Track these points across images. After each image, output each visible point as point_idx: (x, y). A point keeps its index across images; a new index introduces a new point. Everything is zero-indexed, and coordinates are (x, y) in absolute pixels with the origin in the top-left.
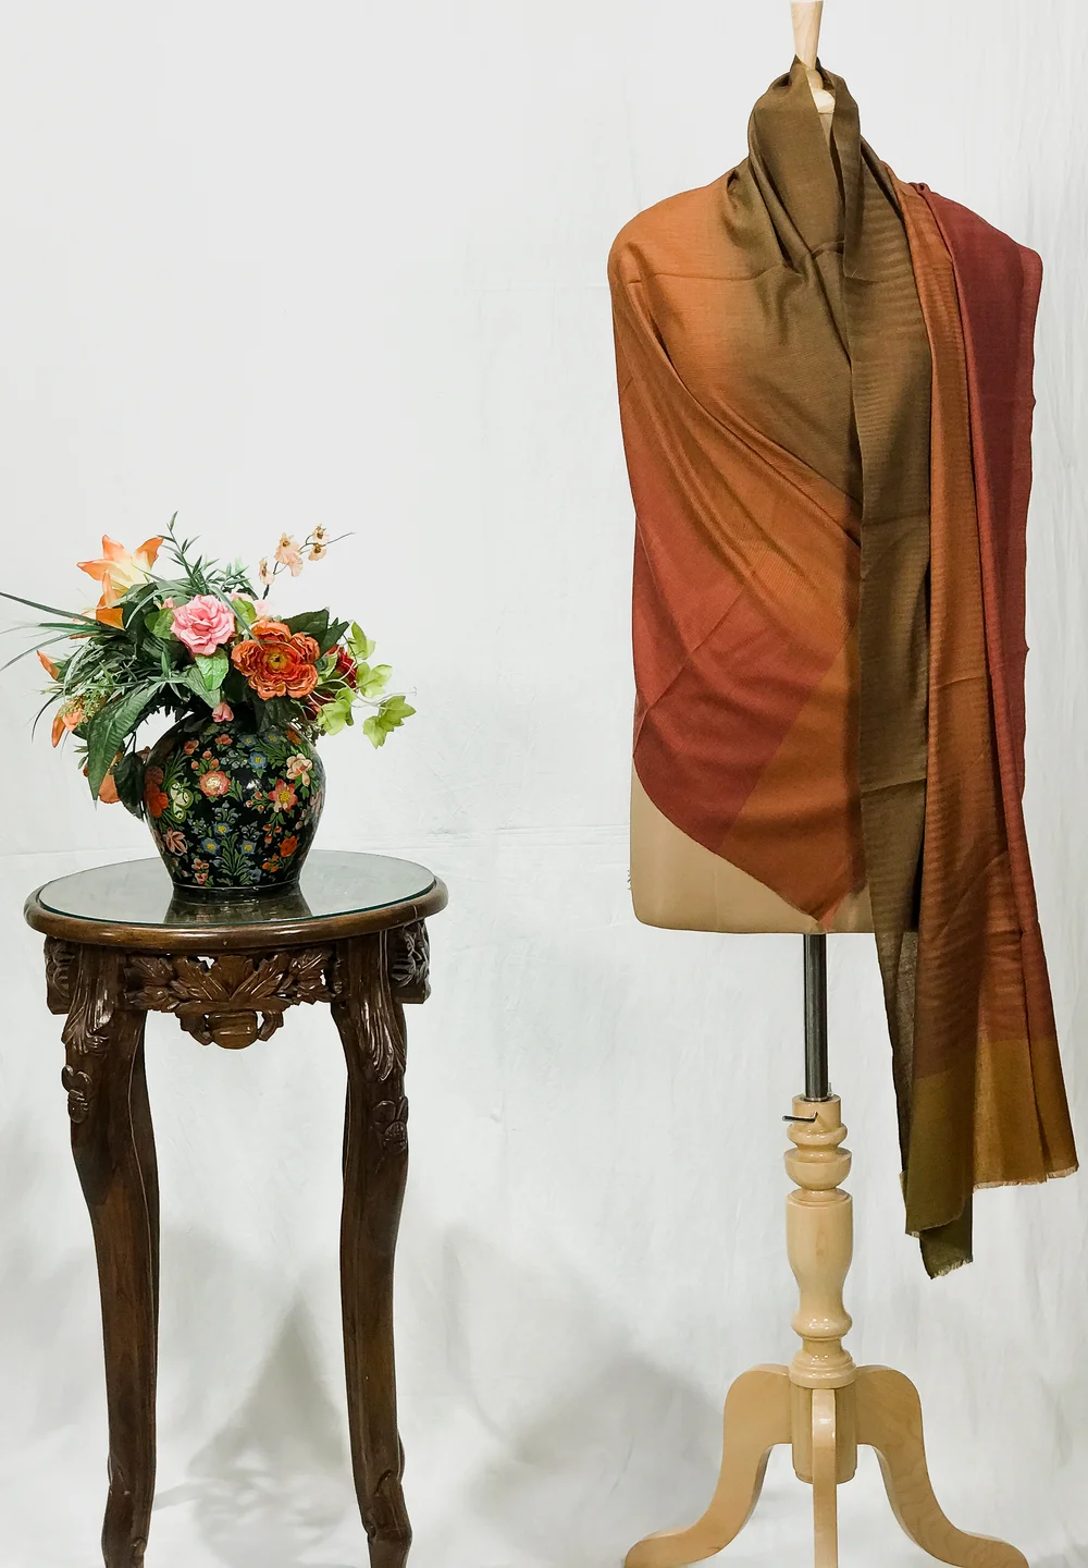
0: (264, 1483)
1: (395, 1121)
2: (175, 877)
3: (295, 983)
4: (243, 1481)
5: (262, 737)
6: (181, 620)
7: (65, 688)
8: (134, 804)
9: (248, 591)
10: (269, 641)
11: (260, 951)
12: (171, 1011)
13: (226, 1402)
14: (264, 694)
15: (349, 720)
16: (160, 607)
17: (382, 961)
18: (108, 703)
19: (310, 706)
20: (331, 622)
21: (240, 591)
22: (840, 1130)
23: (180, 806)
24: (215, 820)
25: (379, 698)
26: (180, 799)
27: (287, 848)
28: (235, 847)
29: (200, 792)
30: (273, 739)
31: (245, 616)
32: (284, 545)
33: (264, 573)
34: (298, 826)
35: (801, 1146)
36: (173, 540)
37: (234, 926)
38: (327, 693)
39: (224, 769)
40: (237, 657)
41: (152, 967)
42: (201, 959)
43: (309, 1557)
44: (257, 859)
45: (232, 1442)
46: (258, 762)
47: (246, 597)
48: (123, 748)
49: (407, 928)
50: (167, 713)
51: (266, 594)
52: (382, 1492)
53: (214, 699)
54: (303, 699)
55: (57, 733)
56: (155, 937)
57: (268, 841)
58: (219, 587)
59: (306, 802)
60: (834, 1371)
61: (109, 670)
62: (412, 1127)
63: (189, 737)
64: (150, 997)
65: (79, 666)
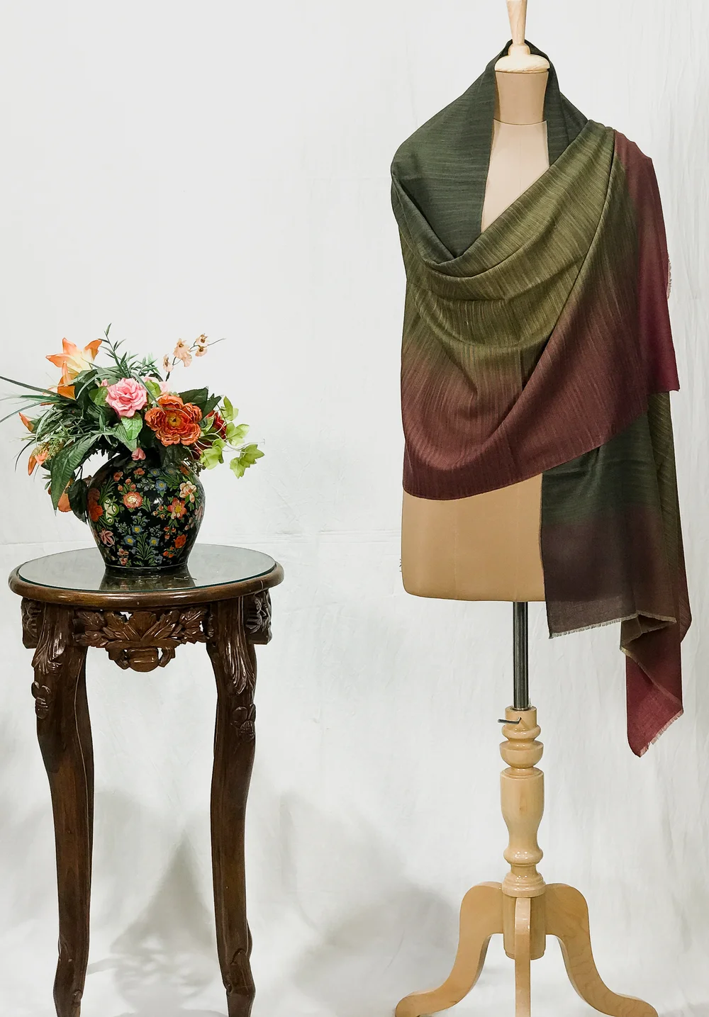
0: (160, 958)
1: (247, 720)
2: (106, 560)
3: (183, 629)
4: (146, 956)
5: (164, 471)
6: (113, 394)
7: (37, 437)
8: (81, 513)
9: (156, 375)
10: (169, 408)
11: (160, 609)
12: (103, 647)
13: (136, 905)
14: (165, 442)
15: (221, 460)
16: (99, 385)
17: (240, 616)
18: (64, 448)
19: (196, 450)
20: (209, 396)
21: (151, 375)
22: (536, 729)
23: (110, 515)
24: (133, 524)
25: (240, 446)
26: (110, 509)
27: (179, 542)
28: (146, 541)
29: (124, 505)
30: (171, 471)
31: (154, 392)
32: (180, 346)
33: (167, 364)
34: (186, 528)
35: (510, 739)
36: (108, 342)
37: (144, 592)
38: (207, 442)
39: (139, 490)
40: (148, 419)
41: (91, 618)
42: (122, 613)
43: (190, 1005)
44: (160, 549)
45: (139, 932)
46: (161, 486)
47: (155, 380)
48: (74, 476)
49: (257, 595)
50: (103, 454)
51: (168, 377)
52: (236, 963)
53: (133, 446)
54: (191, 446)
55: (31, 466)
56: (93, 599)
57: (167, 538)
58: (137, 372)
59: (192, 513)
60: (531, 886)
61: (65, 426)
62: (259, 724)
63: (115, 470)
64: (89, 638)
65: (47, 423)
